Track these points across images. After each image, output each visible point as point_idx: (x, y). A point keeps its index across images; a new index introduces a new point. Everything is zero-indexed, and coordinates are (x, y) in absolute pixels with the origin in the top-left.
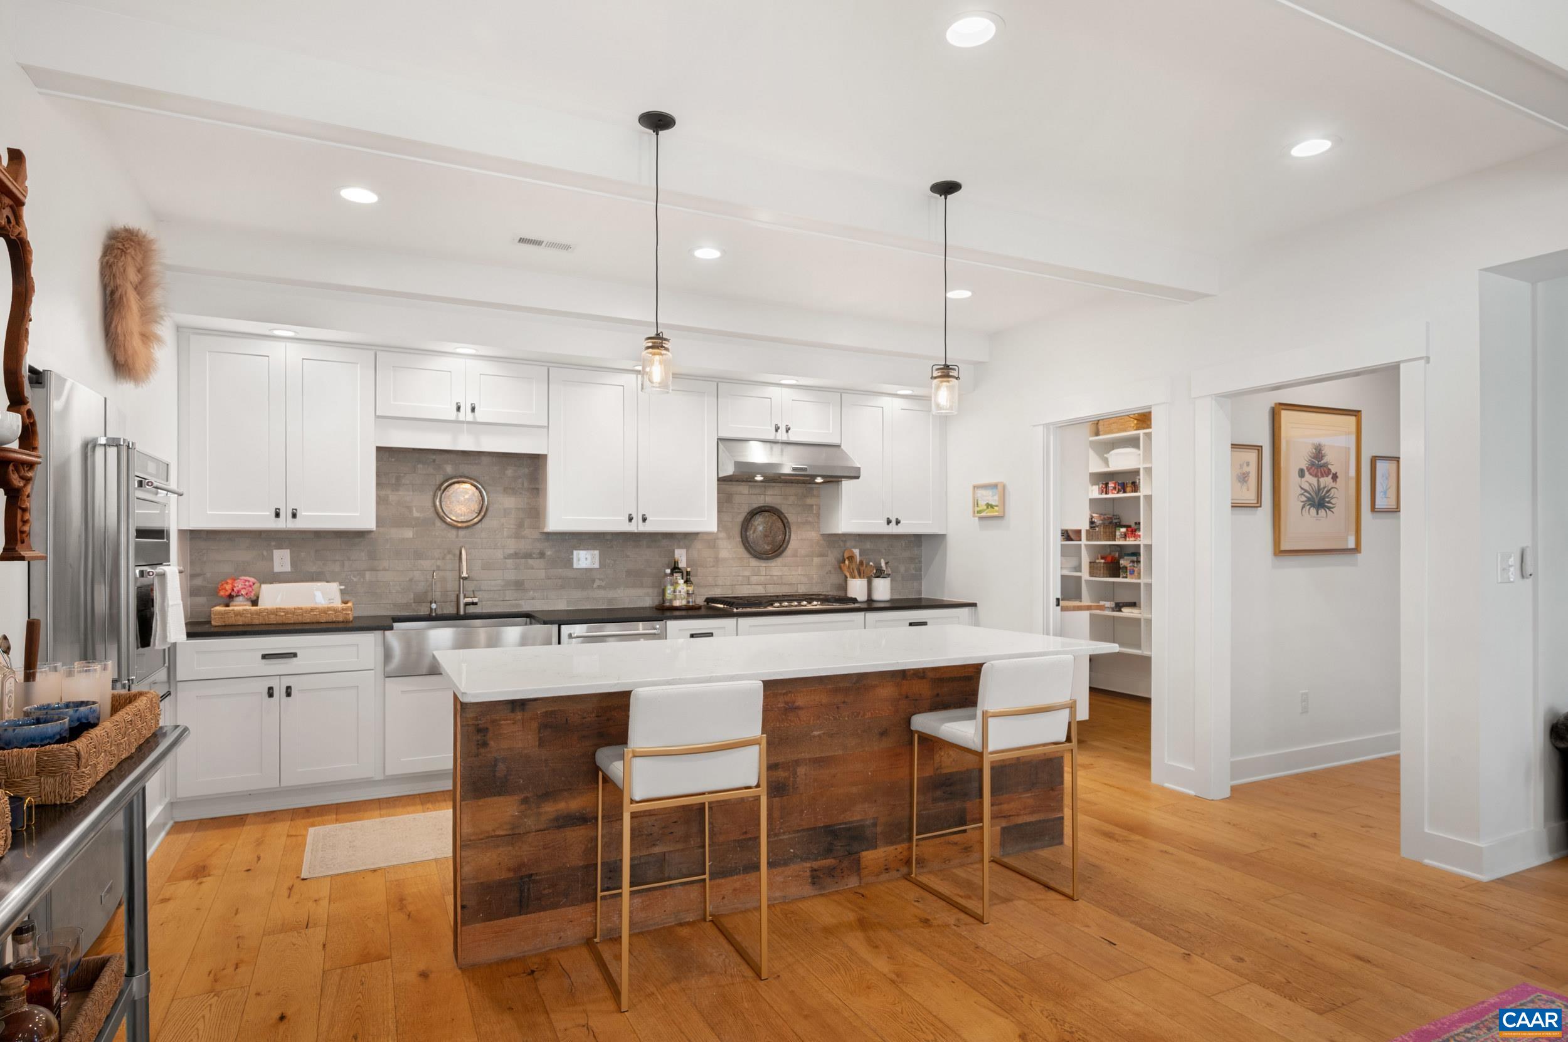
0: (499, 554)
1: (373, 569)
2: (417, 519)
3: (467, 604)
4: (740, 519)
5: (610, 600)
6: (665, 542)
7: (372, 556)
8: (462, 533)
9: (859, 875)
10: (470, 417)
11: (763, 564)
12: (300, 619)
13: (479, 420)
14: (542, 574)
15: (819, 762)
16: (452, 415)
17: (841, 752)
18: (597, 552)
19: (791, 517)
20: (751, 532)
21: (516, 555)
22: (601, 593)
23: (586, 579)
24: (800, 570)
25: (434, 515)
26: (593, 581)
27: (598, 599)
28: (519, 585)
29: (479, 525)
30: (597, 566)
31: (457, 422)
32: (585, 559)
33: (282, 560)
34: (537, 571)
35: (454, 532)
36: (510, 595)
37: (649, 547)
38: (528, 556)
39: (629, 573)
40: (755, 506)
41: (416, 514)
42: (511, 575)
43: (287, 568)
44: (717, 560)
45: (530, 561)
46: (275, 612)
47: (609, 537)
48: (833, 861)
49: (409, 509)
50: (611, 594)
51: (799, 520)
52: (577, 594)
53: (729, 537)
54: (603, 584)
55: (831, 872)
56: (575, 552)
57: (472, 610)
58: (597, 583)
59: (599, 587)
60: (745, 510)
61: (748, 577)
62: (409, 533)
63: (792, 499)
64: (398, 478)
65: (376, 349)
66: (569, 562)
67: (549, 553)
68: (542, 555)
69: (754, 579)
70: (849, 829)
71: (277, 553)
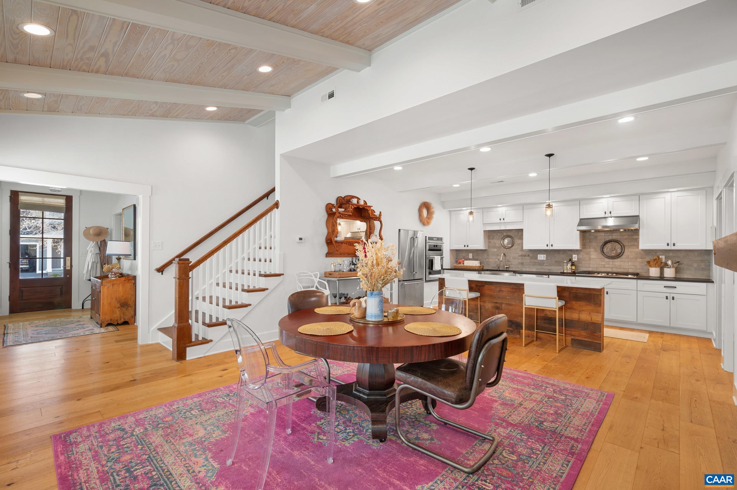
0: (517, 255)
1: (488, 258)
2: (497, 246)
3: (506, 268)
4: (601, 244)
5: (550, 269)
6: (569, 252)
7: (488, 255)
8: (508, 250)
9: (520, 335)
10: (503, 221)
11: (611, 260)
12: (467, 268)
13: (505, 222)
14: (529, 261)
15: (508, 304)
16: (499, 221)
17: (514, 303)
18: (545, 255)
19: (625, 243)
20: (605, 249)
21: (522, 256)
22: (547, 267)
23: (542, 263)
24: (630, 263)
25: (501, 246)
26: (544, 264)
27: (546, 269)
28: (522, 264)
29: (512, 248)
30: (545, 259)
31: (500, 223)
32: (542, 257)
33: (471, 255)
34: (527, 260)
35: (506, 249)
36: (520, 266)
37: (563, 254)
38: (525, 256)
39: (556, 261)
40: (607, 240)
41: (497, 245)
42: (520, 261)
43: (472, 258)
44: (590, 258)
45: (525, 257)
46: (466, 266)
47: (549, 251)
48: (512, 329)
49: (496, 244)
50: (550, 268)
51: (629, 245)
52: (539, 267)
53: (595, 251)
54: (547, 264)
55: (512, 331)
56: (539, 255)
57: (507, 269)
58: (545, 264)
59: (546, 265)
60: (603, 241)
61: (604, 265)
62: (496, 250)
63: (625, 237)
64: (493, 237)
65: (482, 208)
66: (537, 258)
67: (531, 255)
68: (529, 256)
69: (607, 266)
70: (516, 323)
71: (470, 254)
